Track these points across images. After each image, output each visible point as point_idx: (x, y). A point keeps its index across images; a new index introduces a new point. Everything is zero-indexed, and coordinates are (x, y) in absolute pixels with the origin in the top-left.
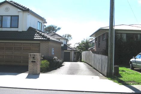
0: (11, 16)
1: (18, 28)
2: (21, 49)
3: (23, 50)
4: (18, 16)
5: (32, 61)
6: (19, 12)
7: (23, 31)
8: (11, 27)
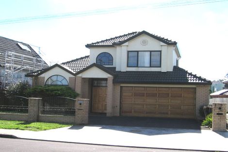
0: (151, 51)
1: (160, 67)
2: (169, 96)
3: (171, 96)
4: (161, 51)
5: (218, 112)
6: (162, 46)
7: (168, 71)
8: (151, 66)
